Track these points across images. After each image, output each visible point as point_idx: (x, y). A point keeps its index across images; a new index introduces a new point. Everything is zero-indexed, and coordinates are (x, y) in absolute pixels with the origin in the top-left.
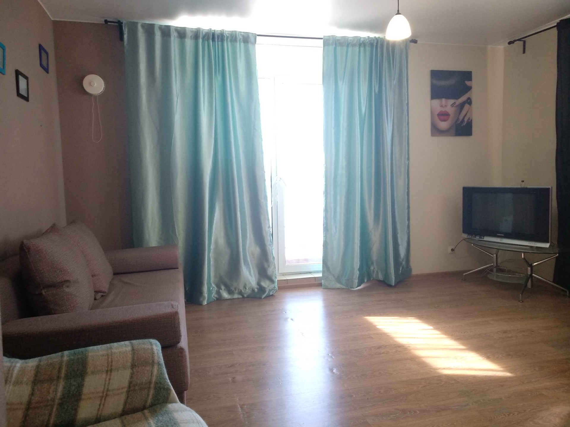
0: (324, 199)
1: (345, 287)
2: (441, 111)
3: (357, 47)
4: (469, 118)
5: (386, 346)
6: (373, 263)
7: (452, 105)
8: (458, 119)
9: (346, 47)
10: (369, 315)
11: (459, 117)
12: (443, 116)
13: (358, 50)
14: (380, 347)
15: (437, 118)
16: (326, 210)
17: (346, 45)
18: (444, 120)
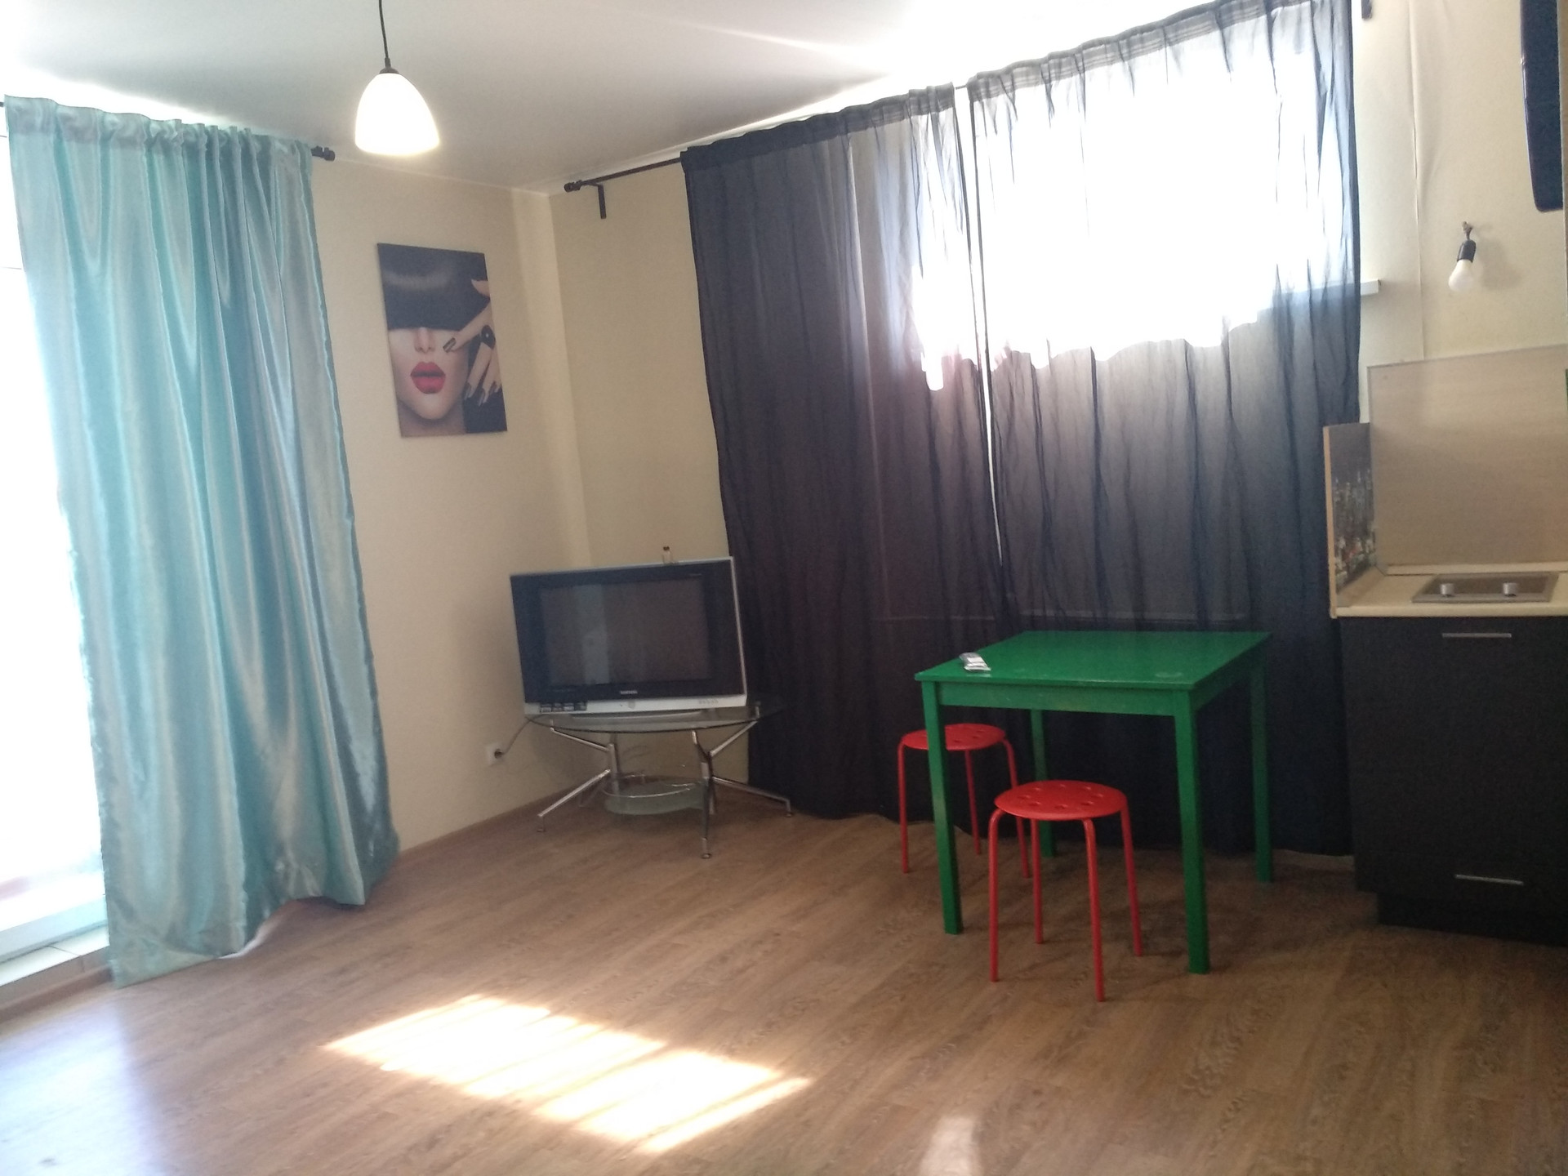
0: (87, 673)
1: (201, 958)
2: (421, 364)
3: (142, 150)
4: (494, 384)
5: (448, 1129)
6: (280, 851)
7: (447, 347)
8: (467, 386)
9: (99, 147)
10: (337, 1034)
11: (469, 381)
12: (427, 376)
13: (145, 160)
14: (432, 1142)
15: (410, 382)
16: (99, 711)
17: (99, 138)
18: (431, 391)
